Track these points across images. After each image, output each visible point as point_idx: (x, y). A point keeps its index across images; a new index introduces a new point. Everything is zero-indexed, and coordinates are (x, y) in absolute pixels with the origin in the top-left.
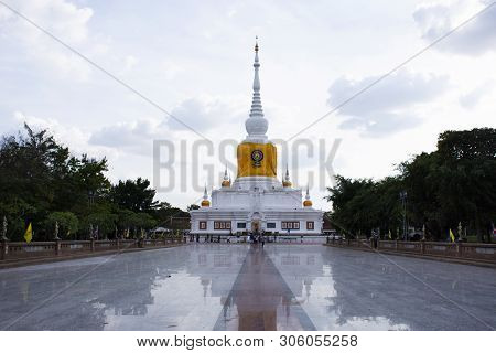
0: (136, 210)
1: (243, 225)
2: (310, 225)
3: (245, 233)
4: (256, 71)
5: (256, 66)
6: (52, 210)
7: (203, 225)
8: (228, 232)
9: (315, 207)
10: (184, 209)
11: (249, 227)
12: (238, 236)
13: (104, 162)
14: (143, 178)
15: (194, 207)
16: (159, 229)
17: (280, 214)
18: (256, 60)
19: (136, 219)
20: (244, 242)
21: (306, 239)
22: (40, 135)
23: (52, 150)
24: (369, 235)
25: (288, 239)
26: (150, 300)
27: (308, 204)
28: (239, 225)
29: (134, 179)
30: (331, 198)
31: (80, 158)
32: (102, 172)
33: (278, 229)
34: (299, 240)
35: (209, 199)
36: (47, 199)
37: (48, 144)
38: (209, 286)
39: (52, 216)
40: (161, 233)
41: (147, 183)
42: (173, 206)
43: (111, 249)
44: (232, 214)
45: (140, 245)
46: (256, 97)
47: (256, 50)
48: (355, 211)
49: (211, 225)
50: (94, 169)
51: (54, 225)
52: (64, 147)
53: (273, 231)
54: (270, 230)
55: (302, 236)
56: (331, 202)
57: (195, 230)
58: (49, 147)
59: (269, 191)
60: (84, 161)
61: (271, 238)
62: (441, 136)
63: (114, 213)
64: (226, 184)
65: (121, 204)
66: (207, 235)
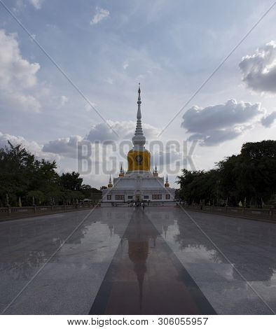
0: (73, 189)
1: (131, 197)
2: (168, 197)
3: (132, 202)
4: (139, 106)
5: (139, 103)
6: (29, 190)
7: (109, 197)
8: (123, 201)
9: (171, 187)
10: (99, 189)
11: (134, 198)
12: (128, 203)
13: (54, 163)
14: (76, 172)
15: (104, 188)
16: (85, 200)
17: (151, 191)
18: (139, 99)
20: (132, 206)
22: (18, 148)
23: (25, 157)
24: (199, 203)
25: (155, 204)
26: (82, 236)
27: (167, 185)
28: (129, 197)
29: (71, 172)
30: (180, 182)
31: (41, 161)
32: (54, 169)
33: (150, 199)
34: (162, 205)
35: (112, 183)
36: (25, 184)
37: (22, 153)
38: (113, 230)
39: (31, 193)
40: (87, 201)
41: (78, 175)
42: (92, 187)
44: (125, 191)
45: (76, 208)
46: (139, 123)
47: (139, 92)
48: (192, 189)
50: (49, 167)
51: (31, 198)
52: (31, 155)
53: (148, 200)
54: (146, 200)
55: (163, 202)
56: (180, 185)
57: (105, 200)
58: (23, 155)
59: (146, 179)
60: (43, 163)
61: (146, 204)
62: (244, 146)
63: (62, 191)
64: (122, 174)
65: (65, 186)
66: (112, 203)
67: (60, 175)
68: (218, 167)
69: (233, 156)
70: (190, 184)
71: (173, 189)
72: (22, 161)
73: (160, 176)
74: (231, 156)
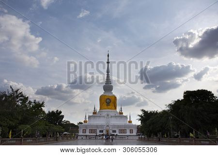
0: (56, 124)
1: (102, 131)
3: (103, 135)
4: (108, 65)
5: (108, 63)
6: (20, 124)
7: (84, 131)
8: (95, 134)
10: (76, 124)
11: (105, 132)
12: (100, 136)
13: (43, 103)
14: (59, 110)
15: (81, 123)
17: (118, 126)
18: (108, 60)
19: (56, 129)
20: (102, 139)
21: (129, 138)
22: (17, 91)
23: (21, 98)
24: (157, 136)
25: (122, 137)
27: (130, 122)
28: (100, 131)
29: (55, 111)
30: (140, 120)
31: (33, 102)
32: (42, 108)
33: (117, 133)
34: (126, 138)
35: (87, 120)
36: (18, 119)
39: (20, 127)
40: (66, 134)
41: (61, 112)
42: (71, 122)
43: (44, 141)
44: (97, 126)
45: (57, 140)
47: (108, 56)
48: (150, 125)
49: (88, 131)
50: (39, 106)
51: (21, 131)
52: (26, 97)
53: (115, 134)
54: (114, 133)
55: (128, 136)
56: (140, 121)
57: (81, 133)
58: (20, 96)
59: (113, 116)
60: (34, 103)
61: (114, 137)
62: (185, 93)
63: (46, 125)
64: (95, 113)
65: (49, 121)
66: (86, 136)
67: (47, 112)
68: (168, 108)
69: (178, 100)
70: (148, 121)
71: (135, 125)
72: (18, 101)
73: (124, 114)
74: (176, 100)
